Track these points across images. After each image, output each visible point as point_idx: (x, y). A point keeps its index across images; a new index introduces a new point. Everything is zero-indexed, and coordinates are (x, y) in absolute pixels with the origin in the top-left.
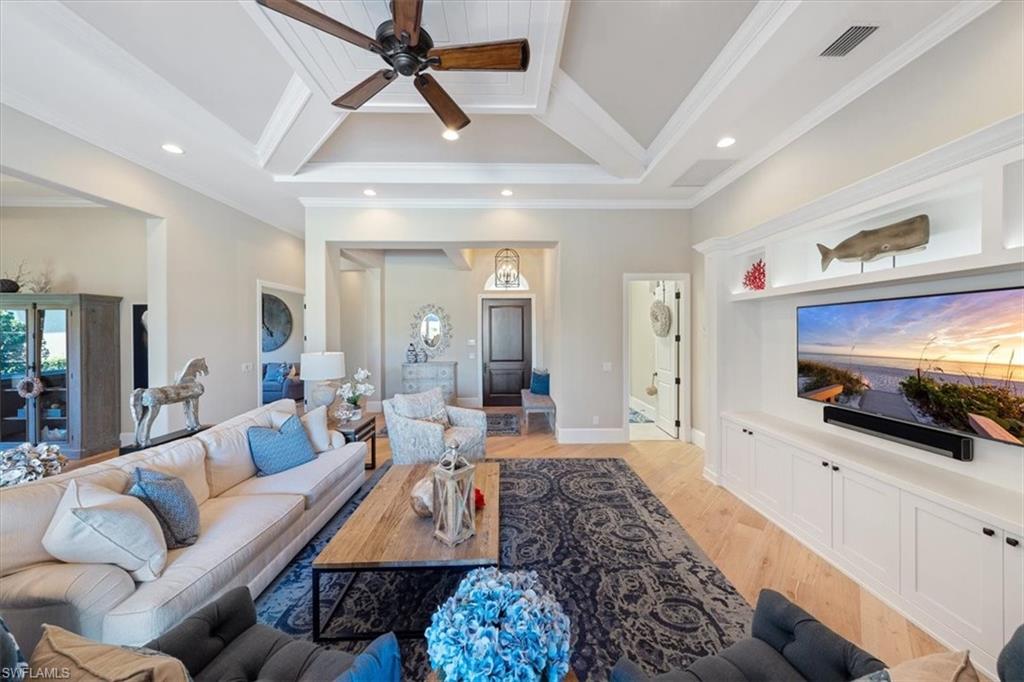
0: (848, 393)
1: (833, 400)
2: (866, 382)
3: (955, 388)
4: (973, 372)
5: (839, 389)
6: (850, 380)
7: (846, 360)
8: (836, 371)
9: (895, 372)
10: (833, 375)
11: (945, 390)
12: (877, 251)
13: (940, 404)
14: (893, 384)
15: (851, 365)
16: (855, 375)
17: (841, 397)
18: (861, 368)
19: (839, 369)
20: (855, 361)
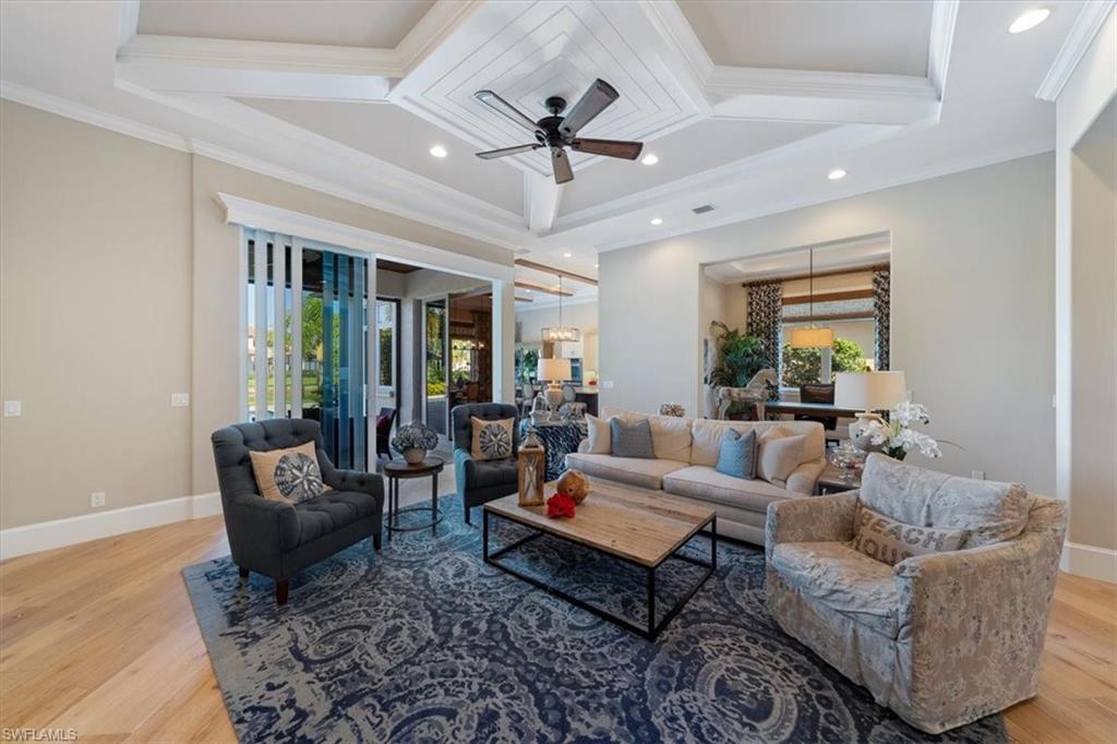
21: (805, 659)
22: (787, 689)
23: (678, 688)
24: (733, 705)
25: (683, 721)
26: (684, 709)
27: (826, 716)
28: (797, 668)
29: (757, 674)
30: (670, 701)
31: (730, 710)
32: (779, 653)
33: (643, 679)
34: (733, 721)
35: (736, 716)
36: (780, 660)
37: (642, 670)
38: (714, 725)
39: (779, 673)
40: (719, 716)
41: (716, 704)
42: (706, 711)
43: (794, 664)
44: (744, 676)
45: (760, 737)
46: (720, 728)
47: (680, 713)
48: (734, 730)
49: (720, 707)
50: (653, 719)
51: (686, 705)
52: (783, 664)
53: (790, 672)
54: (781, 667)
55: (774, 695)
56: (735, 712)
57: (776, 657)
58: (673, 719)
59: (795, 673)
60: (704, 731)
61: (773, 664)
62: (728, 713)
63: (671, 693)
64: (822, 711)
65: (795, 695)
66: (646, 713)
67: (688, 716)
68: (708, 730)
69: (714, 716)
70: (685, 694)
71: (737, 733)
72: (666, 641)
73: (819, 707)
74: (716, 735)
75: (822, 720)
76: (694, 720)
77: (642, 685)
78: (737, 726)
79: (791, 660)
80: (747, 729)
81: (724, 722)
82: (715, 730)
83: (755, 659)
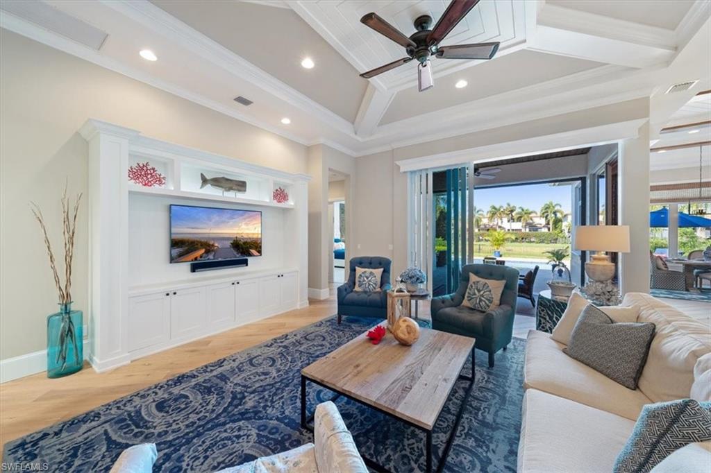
0: (207, 252)
1: (199, 258)
2: (216, 245)
3: (246, 242)
4: (250, 236)
5: (203, 251)
6: (209, 245)
7: (206, 236)
8: (201, 242)
9: (228, 239)
10: (199, 244)
11: (245, 243)
12: (230, 189)
13: (242, 248)
14: (228, 244)
15: (209, 238)
16: (211, 243)
17: (204, 255)
18: (214, 239)
19: (203, 241)
20: (211, 236)
21: (168, 439)
22: (160, 421)
23: (258, 435)
24: (235, 461)
25: (236, 433)
26: (244, 435)
27: (133, 430)
28: (166, 432)
29: (179, 412)
30: (251, 430)
31: (232, 459)
32: (183, 428)
33: (271, 419)
34: (223, 459)
35: (227, 461)
36: (178, 426)
37: (278, 419)
38: (227, 448)
39: (171, 422)
40: (231, 452)
41: (240, 452)
42: (238, 445)
43: (170, 432)
44: (183, 406)
45: (208, 469)
46: (223, 450)
47: (241, 433)
48: (219, 457)
49: (237, 453)
50: (243, 421)
51: (245, 437)
52: (174, 426)
53: (167, 427)
54: (174, 424)
55: (163, 414)
56: (229, 461)
57: (182, 426)
58: (239, 429)
59: (165, 429)
60: (226, 442)
61: (178, 422)
62: (232, 457)
63: (257, 431)
64: (136, 430)
65: (153, 422)
66: (248, 419)
67: (238, 437)
68: (225, 444)
69: (233, 448)
70: (254, 438)
71: (217, 458)
72: (301, 433)
73: (140, 430)
74: (220, 447)
75: (133, 427)
76: (234, 439)
77: (267, 418)
78: (221, 459)
79: (173, 432)
80: (216, 465)
81: (226, 453)
82: (224, 447)
83: (188, 414)
